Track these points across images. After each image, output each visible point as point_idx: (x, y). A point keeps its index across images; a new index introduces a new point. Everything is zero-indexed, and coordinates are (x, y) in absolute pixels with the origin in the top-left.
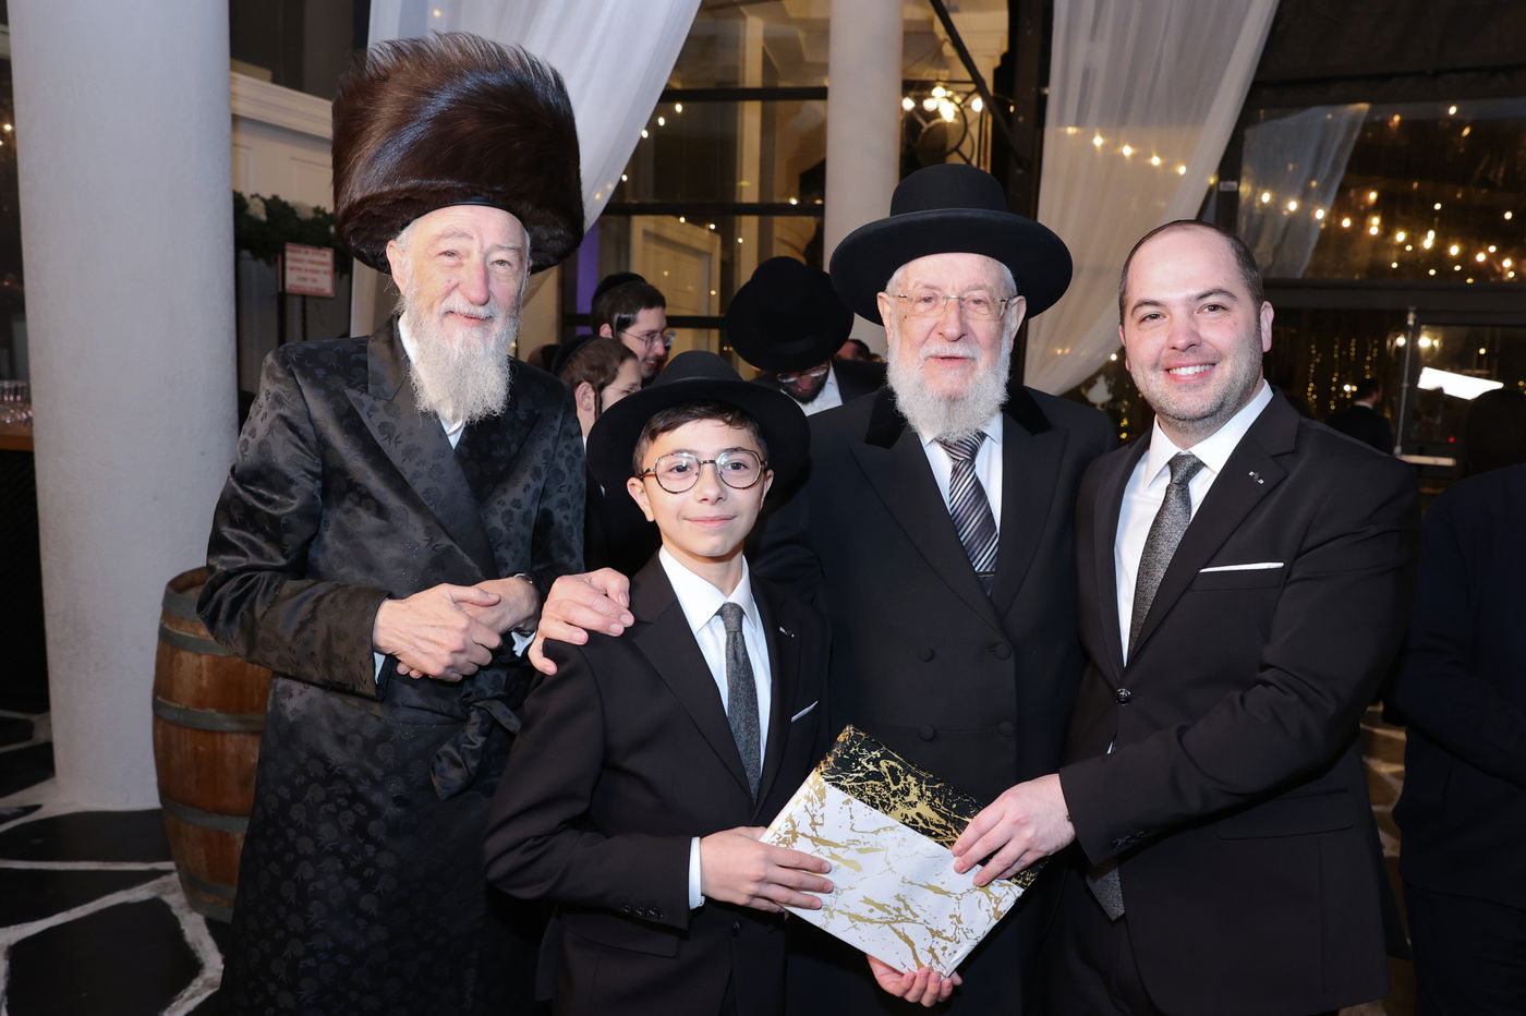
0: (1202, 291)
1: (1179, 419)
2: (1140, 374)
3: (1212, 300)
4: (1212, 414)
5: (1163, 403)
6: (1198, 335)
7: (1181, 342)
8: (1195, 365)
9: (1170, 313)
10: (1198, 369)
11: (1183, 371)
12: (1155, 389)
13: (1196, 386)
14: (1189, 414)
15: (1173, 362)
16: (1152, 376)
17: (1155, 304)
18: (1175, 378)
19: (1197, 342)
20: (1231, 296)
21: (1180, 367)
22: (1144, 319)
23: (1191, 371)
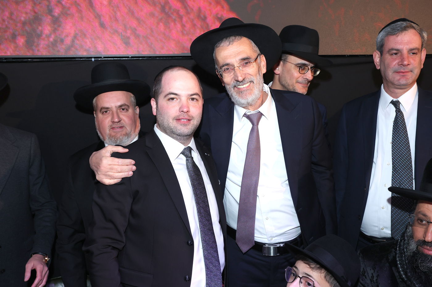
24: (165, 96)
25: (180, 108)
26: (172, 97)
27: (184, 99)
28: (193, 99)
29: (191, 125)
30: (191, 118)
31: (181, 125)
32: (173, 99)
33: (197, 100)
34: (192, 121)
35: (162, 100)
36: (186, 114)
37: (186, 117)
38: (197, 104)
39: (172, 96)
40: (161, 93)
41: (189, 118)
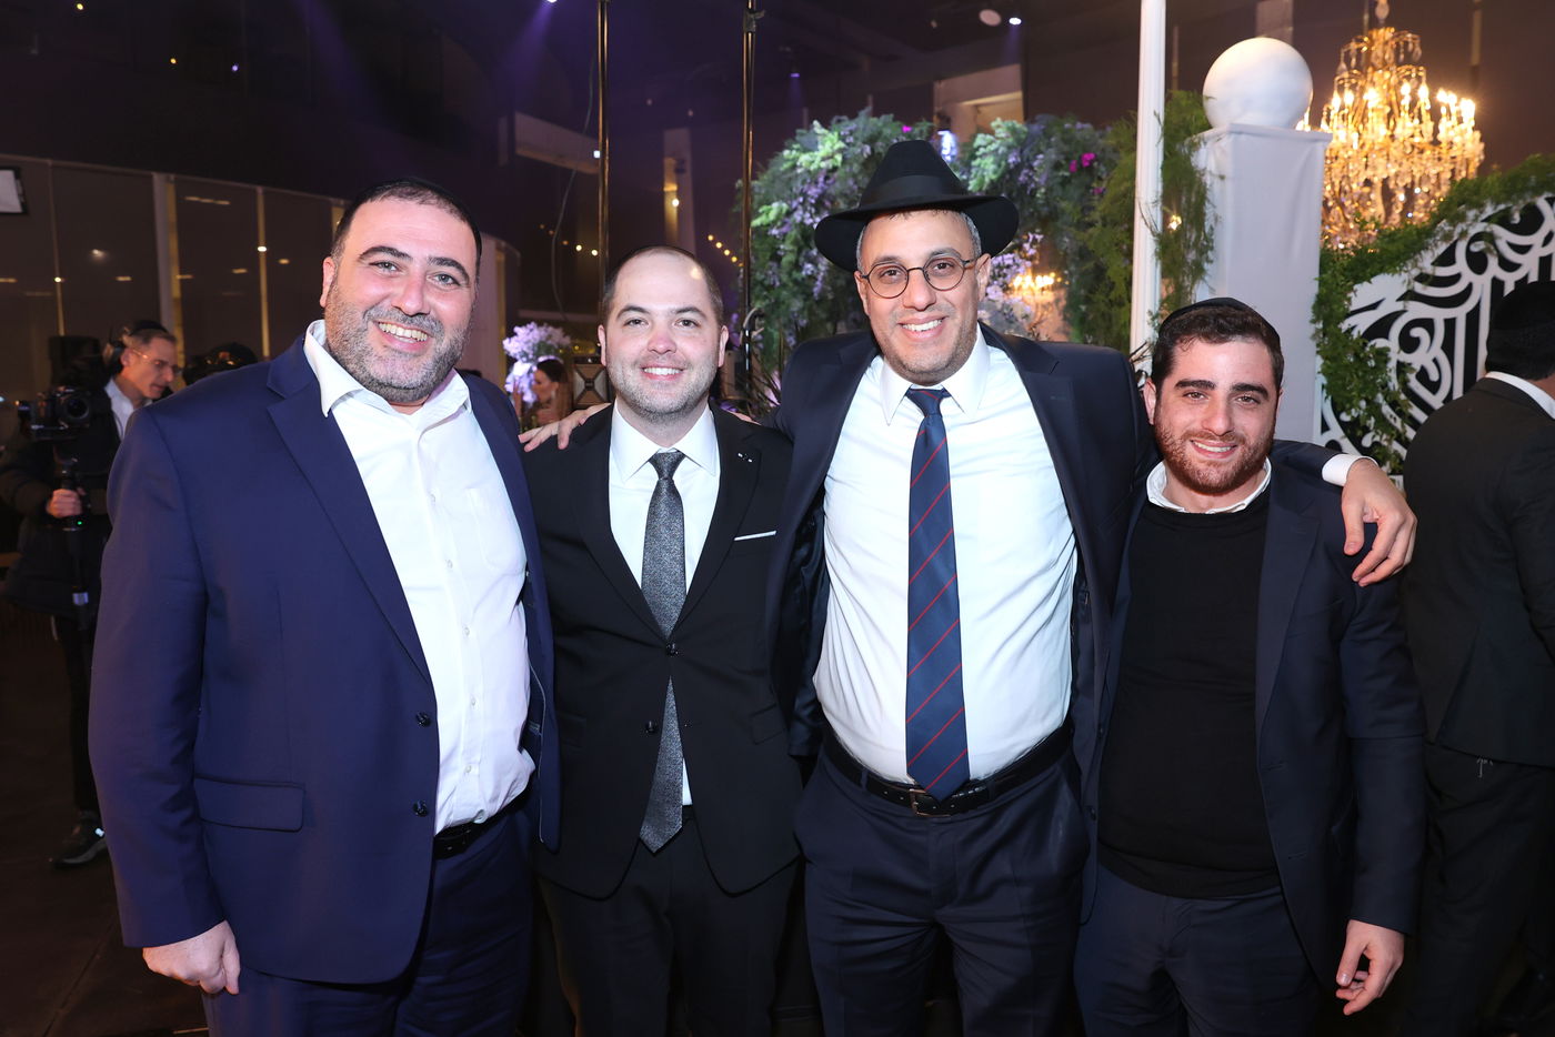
0: (682, 306)
1: (651, 412)
2: (620, 369)
3: (688, 315)
4: (677, 411)
5: (638, 397)
6: (675, 344)
7: (661, 347)
8: (668, 367)
9: (652, 322)
10: (670, 371)
11: (658, 371)
12: (631, 384)
13: (667, 385)
14: (658, 408)
15: (651, 362)
16: (630, 372)
17: (641, 310)
18: (651, 376)
19: (673, 349)
20: (703, 315)
21: (658, 367)
22: (628, 323)
23: (665, 371)
24: (619, 315)
25: (649, 343)
26: (637, 317)
27: (661, 321)
28: (687, 323)
29: (681, 384)
30: (681, 366)
31: (653, 385)
32: (637, 322)
33: (696, 325)
34: (685, 375)
35: (614, 323)
36: (665, 355)
37: (666, 363)
38: (697, 334)
39: (635, 315)
40: (612, 309)
41: (674, 365)
